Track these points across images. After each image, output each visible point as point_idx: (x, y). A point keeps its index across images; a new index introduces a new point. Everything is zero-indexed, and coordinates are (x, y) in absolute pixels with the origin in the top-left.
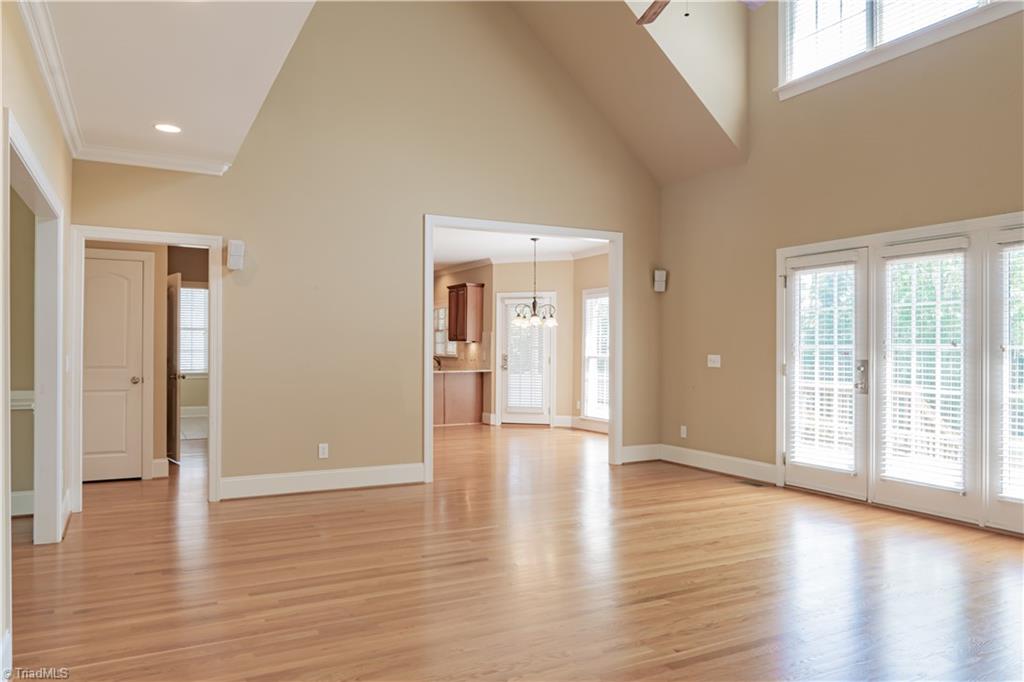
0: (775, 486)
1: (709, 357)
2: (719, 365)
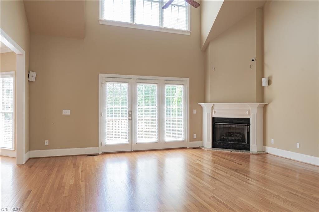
0: (98, 154)
1: (63, 111)
2: (69, 114)
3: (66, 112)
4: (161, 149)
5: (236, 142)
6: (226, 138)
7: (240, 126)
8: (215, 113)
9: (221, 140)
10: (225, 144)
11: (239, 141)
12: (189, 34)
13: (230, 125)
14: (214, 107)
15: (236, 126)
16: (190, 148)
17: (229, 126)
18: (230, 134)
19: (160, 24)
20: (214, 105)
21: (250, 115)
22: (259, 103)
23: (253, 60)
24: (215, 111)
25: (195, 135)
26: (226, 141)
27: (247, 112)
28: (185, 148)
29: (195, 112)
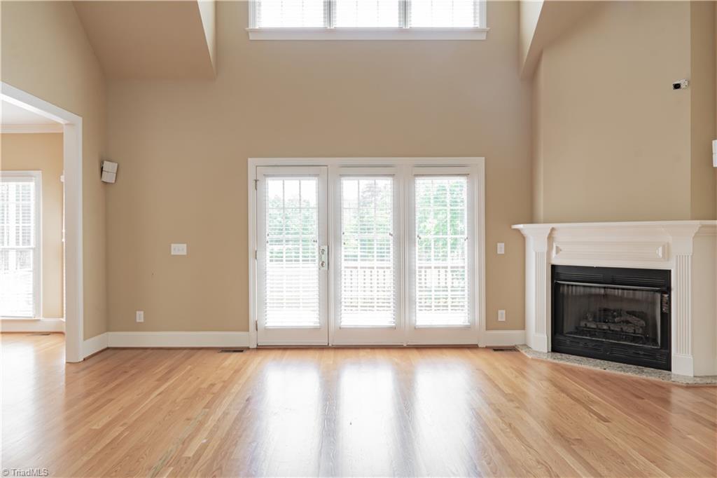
0: (248, 349)
1: (173, 246)
2: (184, 253)
3: (179, 249)
4: (405, 345)
5: (625, 341)
6: (594, 326)
7: (637, 292)
8: (557, 253)
9: (579, 330)
10: (590, 345)
11: (634, 339)
12: (483, 37)
13: (605, 288)
14: (556, 234)
15: (625, 291)
16: (487, 348)
17: (602, 291)
18: (605, 315)
19: (400, 21)
20: (553, 229)
21: (668, 260)
22: (698, 223)
23: (677, 86)
24: (557, 247)
25: (504, 312)
26: (594, 335)
27: (660, 249)
28: (473, 347)
29: (501, 248)
